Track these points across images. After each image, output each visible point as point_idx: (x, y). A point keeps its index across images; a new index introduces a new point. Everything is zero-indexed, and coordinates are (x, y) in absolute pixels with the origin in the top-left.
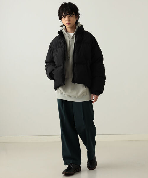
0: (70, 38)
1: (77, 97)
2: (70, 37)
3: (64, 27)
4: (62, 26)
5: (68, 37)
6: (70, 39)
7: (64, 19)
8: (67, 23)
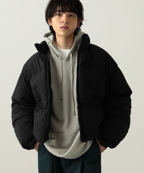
0: (63, 59)
2: (63, 57)
4: (47, 35)
5: (60, 57)
6: (64, 61)
7: (58, 19)
8: (61, 26)
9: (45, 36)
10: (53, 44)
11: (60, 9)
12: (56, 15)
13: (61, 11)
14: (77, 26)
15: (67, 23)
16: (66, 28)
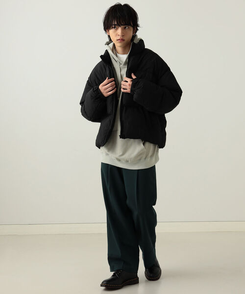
0: (121, 64)
1: (130, 162)
3: (111, 45)
4: (108, 44)
5: (118, 62)
6: (122, 66)
7: (114, 32)
8: (118, 39)
9: (106, 44)
10: (113, 52)
11: (116, 23)
12: (112, 28)
13: (116, 25)
14: (133, 33)
15: (123, 36)
16: (122, 40)
